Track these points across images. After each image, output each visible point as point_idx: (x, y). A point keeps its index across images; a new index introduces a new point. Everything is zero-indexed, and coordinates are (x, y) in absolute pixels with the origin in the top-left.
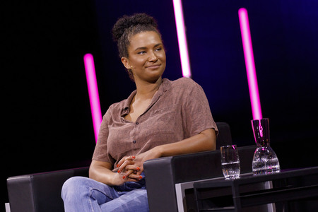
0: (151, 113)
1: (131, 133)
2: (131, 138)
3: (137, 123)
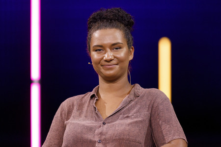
0: (121, 116)
1: (96, 132)
2: (96, 137)
3: (104, 124)
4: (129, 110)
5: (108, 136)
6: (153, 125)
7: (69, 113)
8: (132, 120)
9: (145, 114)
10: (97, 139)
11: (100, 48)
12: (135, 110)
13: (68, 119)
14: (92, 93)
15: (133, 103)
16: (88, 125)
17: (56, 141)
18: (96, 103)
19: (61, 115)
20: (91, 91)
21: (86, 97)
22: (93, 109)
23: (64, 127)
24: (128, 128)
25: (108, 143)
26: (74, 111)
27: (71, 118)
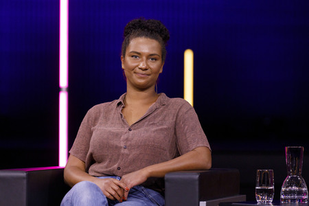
0: (146, 123)
1: (122, 137)
2: (122, 142)
3: (130, 130)
4: (155, 117)
5: (133, 142)
6: (177, 133)
7: (96, 119)
8: (158, 128)
9: (169, 122)
10: (122, 145)
11: (137, 55)
12: (160, 118)
13: (94, 125)
14: (118, 101)
15: (159, 111)
16: (114, 131)
17: (83, 147)
18: (122, 110)
19: (88, 121)
20: (118, 98)
21: (112, 105)
22: (120, 116)
23: (91, 133)
24: (153, 135)
25: (134, 149)
26: (100, 118)
27: (98, 124)
